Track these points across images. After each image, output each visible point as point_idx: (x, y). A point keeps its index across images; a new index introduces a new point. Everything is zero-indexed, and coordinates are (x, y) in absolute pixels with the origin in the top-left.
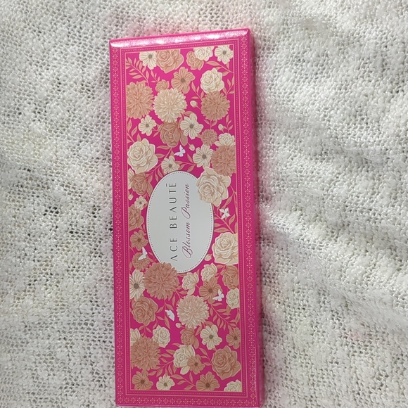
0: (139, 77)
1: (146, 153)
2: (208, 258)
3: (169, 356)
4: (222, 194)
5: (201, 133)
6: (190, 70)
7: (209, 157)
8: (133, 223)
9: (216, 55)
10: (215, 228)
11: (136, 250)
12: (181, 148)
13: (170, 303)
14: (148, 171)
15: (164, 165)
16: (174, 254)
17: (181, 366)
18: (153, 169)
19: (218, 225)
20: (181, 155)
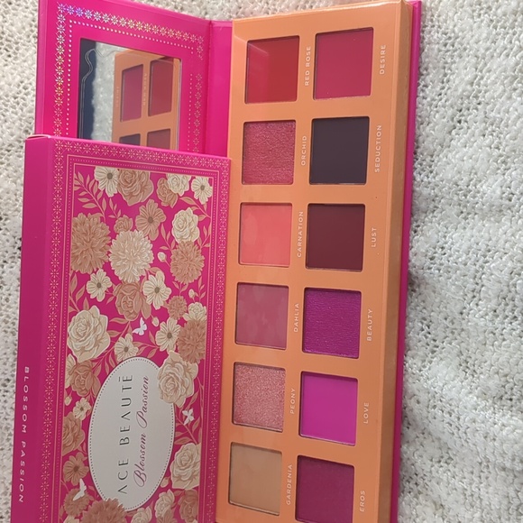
1: (95, 329)
2: (165, 485)
4: (187, 389)
5: (167, 301)
6: (160, 206)
7: (175, 336)
8: (69, 442)
9: (193, 189)
10: (175, 439)
12: (142, 322)
14: (96, 357)
15: (118, 348)
16: (123, 484)
18: (103, 354)
19: (180, 434)
20: (142, 333)
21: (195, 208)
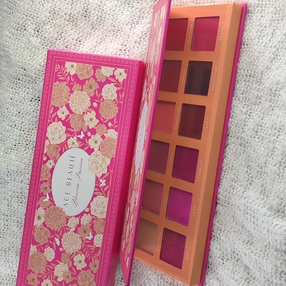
0: (63, 78)
1: (59, 132)
2: (87, 210)
3: (52, 267)
4: (103, 169)
5: (96, 126)
6: (96, 81)
7: (99, 143)
8: (44, 176)
9: (115, 74)
10: (95, 191)
11: (42, 195)
12: (82, 133)
13: (58, 233)
14: (59, 143)
15: (70, 141)
16: (66, 202)
17: (58, 276)
18: (62, 143)
19: (97, 190)
20: (82, 138)
21: (116, 84)
